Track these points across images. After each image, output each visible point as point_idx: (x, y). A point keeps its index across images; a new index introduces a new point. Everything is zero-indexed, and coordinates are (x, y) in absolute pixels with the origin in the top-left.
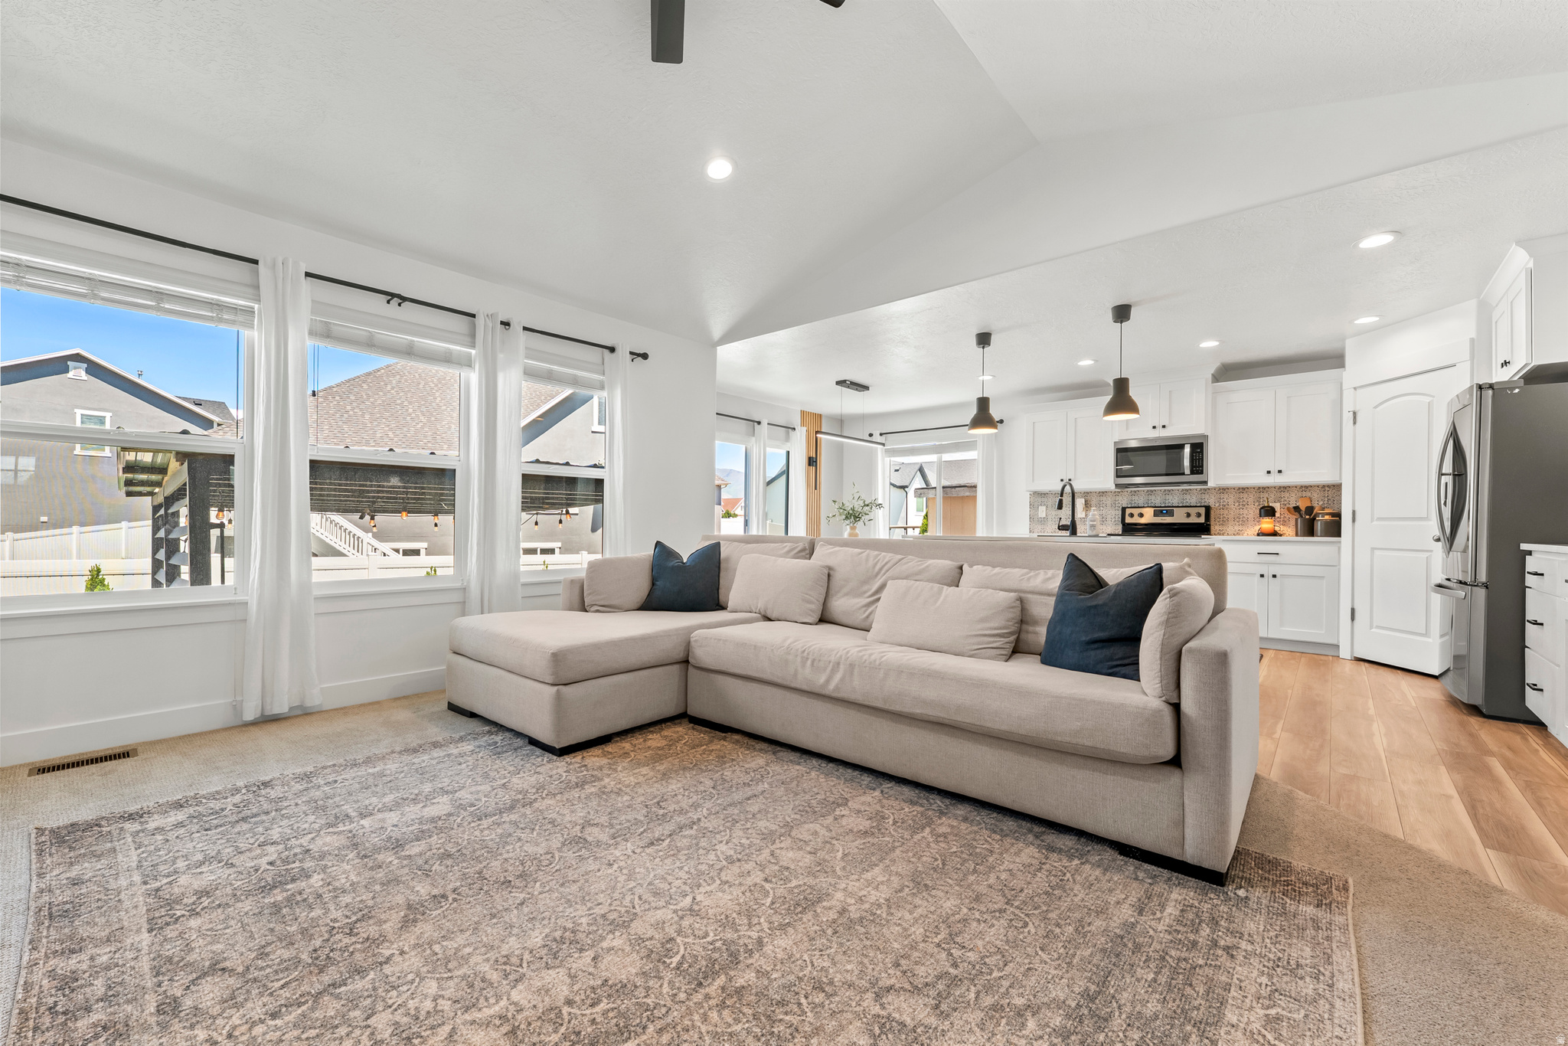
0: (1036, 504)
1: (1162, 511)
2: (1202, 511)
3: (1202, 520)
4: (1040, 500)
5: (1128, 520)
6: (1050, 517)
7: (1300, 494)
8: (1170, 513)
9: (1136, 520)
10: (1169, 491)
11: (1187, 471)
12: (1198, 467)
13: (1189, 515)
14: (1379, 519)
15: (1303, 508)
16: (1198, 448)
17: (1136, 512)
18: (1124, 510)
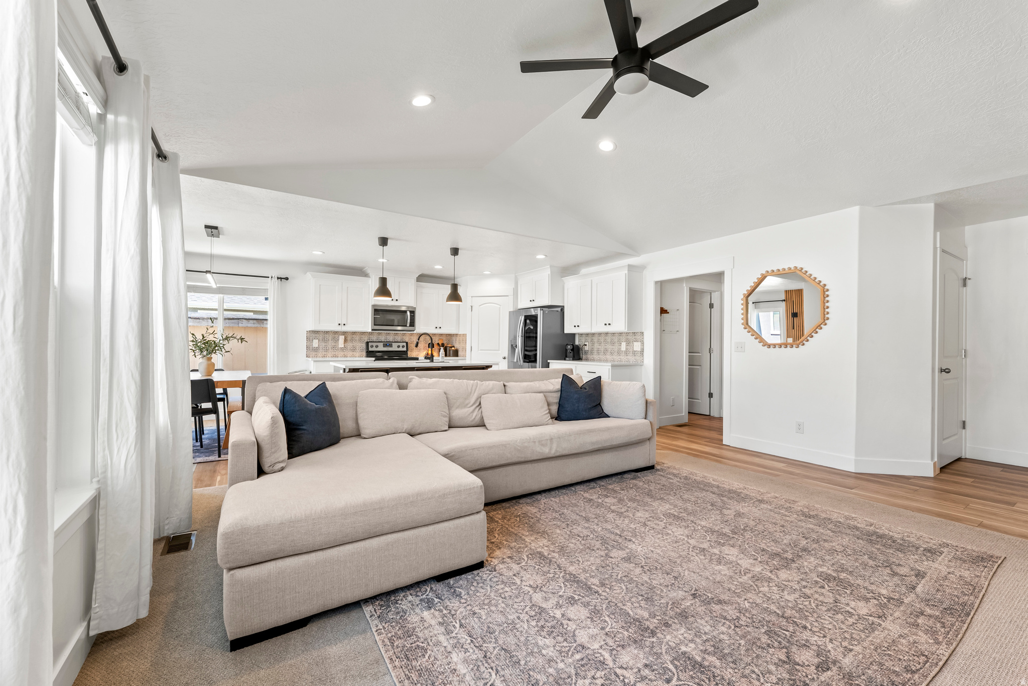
0: (311, 338)
1: (387, 344)
2: (405, 344)
3: (405, 349)
4: (314, 335)
5: (370, 349)
6: (321, 347)
7: (439, 338)
8: (391, 346)
9: (374, 349)
10: (388, 333)
11: (408, 325)
12: (412, 324)
13: (399, 347)
14: (481, 350)
15: (440, 344)
16: (413, 313)
17: (374, 344)
18: (367, 343)
